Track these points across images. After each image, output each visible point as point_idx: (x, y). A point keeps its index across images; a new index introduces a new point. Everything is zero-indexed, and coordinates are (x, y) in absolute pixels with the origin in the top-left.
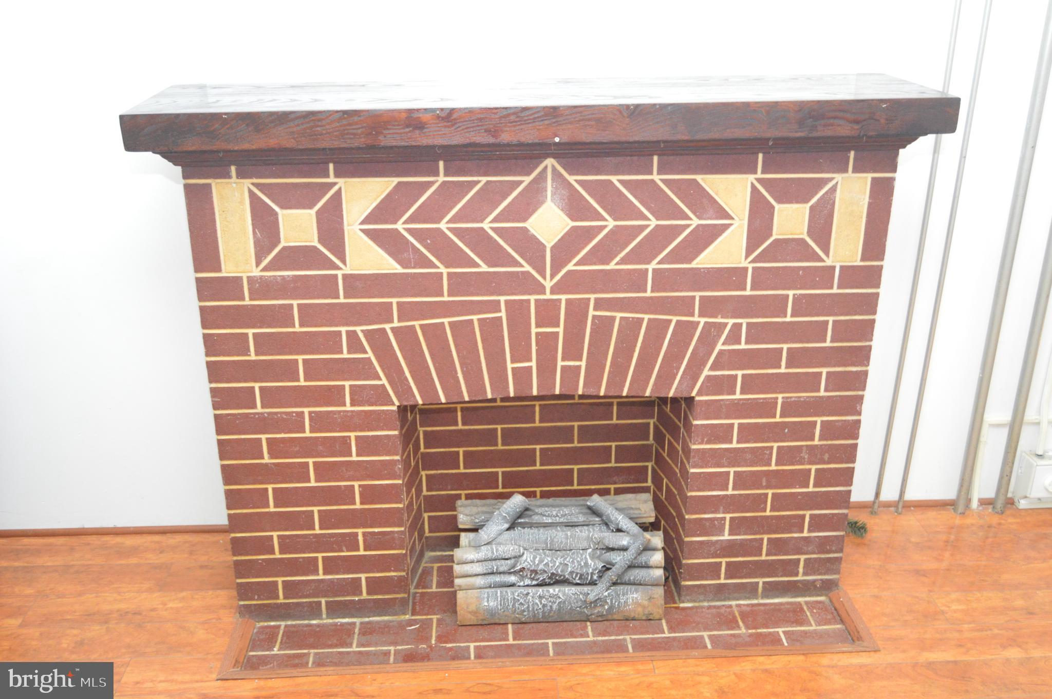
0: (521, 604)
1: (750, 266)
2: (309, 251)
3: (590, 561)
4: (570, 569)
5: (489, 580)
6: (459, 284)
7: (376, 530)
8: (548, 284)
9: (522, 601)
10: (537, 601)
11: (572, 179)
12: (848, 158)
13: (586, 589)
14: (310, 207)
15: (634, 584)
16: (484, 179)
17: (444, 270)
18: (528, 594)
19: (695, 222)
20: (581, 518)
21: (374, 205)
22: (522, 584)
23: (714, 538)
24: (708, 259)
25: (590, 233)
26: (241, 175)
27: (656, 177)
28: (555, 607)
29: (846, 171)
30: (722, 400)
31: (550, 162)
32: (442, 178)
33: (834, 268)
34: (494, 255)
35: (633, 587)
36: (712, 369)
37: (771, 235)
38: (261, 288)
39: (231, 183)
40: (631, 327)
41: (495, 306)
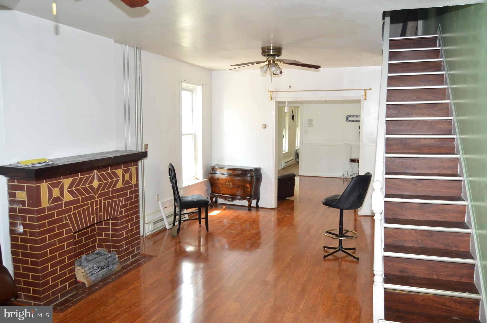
0: (99, 276)
1: (123, 187)
2: (58, 198)
3: (106, 262)
4: (104, 264)
5: (91, 274)
6: (84, 200)
7: (70, 268)
8: (96, 197)
9: (98, 275)
10: (101, 274)
11: (98, 174)
12: (132, 164)
13: (108, 268)
14: (58, 187)
15: (114, 264)
16: (86, 176)
17: (80, 197)
18: (99, 274)
19: (115, 179)
20: (96, 256)
21: (69, 185)
22: (96, 272)
23: (123, 248)
24: (118, 187)
25: (102, 184)
26: (46, 182)
27: (110, 171)
28: (104, 274)
29: (132, 166)
30: (122, 216)
31: (95, 171)
32: (80, 177)
33: (133, 185)
34: (88, 192)
35: (115, 264)
36: (120, 209)
37: (125, 180)
38: (49, 209)
39: (44, 184)
40: (108, 202)
41: (88, 204)
